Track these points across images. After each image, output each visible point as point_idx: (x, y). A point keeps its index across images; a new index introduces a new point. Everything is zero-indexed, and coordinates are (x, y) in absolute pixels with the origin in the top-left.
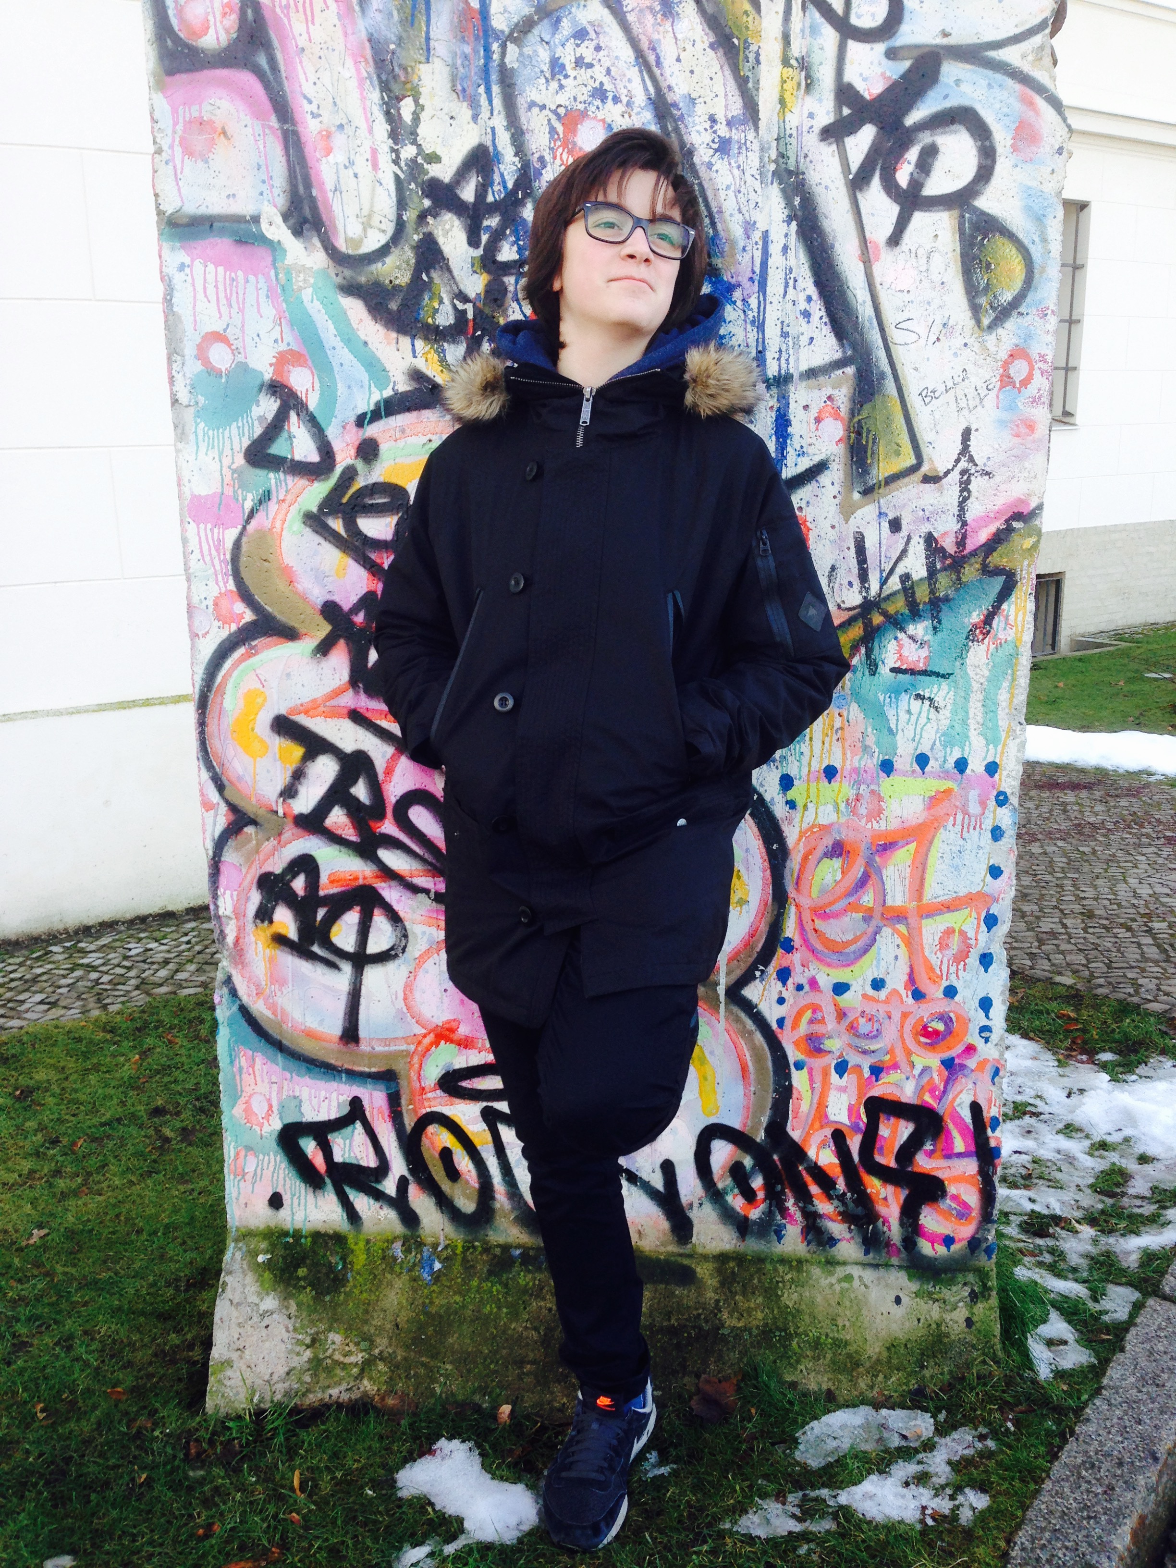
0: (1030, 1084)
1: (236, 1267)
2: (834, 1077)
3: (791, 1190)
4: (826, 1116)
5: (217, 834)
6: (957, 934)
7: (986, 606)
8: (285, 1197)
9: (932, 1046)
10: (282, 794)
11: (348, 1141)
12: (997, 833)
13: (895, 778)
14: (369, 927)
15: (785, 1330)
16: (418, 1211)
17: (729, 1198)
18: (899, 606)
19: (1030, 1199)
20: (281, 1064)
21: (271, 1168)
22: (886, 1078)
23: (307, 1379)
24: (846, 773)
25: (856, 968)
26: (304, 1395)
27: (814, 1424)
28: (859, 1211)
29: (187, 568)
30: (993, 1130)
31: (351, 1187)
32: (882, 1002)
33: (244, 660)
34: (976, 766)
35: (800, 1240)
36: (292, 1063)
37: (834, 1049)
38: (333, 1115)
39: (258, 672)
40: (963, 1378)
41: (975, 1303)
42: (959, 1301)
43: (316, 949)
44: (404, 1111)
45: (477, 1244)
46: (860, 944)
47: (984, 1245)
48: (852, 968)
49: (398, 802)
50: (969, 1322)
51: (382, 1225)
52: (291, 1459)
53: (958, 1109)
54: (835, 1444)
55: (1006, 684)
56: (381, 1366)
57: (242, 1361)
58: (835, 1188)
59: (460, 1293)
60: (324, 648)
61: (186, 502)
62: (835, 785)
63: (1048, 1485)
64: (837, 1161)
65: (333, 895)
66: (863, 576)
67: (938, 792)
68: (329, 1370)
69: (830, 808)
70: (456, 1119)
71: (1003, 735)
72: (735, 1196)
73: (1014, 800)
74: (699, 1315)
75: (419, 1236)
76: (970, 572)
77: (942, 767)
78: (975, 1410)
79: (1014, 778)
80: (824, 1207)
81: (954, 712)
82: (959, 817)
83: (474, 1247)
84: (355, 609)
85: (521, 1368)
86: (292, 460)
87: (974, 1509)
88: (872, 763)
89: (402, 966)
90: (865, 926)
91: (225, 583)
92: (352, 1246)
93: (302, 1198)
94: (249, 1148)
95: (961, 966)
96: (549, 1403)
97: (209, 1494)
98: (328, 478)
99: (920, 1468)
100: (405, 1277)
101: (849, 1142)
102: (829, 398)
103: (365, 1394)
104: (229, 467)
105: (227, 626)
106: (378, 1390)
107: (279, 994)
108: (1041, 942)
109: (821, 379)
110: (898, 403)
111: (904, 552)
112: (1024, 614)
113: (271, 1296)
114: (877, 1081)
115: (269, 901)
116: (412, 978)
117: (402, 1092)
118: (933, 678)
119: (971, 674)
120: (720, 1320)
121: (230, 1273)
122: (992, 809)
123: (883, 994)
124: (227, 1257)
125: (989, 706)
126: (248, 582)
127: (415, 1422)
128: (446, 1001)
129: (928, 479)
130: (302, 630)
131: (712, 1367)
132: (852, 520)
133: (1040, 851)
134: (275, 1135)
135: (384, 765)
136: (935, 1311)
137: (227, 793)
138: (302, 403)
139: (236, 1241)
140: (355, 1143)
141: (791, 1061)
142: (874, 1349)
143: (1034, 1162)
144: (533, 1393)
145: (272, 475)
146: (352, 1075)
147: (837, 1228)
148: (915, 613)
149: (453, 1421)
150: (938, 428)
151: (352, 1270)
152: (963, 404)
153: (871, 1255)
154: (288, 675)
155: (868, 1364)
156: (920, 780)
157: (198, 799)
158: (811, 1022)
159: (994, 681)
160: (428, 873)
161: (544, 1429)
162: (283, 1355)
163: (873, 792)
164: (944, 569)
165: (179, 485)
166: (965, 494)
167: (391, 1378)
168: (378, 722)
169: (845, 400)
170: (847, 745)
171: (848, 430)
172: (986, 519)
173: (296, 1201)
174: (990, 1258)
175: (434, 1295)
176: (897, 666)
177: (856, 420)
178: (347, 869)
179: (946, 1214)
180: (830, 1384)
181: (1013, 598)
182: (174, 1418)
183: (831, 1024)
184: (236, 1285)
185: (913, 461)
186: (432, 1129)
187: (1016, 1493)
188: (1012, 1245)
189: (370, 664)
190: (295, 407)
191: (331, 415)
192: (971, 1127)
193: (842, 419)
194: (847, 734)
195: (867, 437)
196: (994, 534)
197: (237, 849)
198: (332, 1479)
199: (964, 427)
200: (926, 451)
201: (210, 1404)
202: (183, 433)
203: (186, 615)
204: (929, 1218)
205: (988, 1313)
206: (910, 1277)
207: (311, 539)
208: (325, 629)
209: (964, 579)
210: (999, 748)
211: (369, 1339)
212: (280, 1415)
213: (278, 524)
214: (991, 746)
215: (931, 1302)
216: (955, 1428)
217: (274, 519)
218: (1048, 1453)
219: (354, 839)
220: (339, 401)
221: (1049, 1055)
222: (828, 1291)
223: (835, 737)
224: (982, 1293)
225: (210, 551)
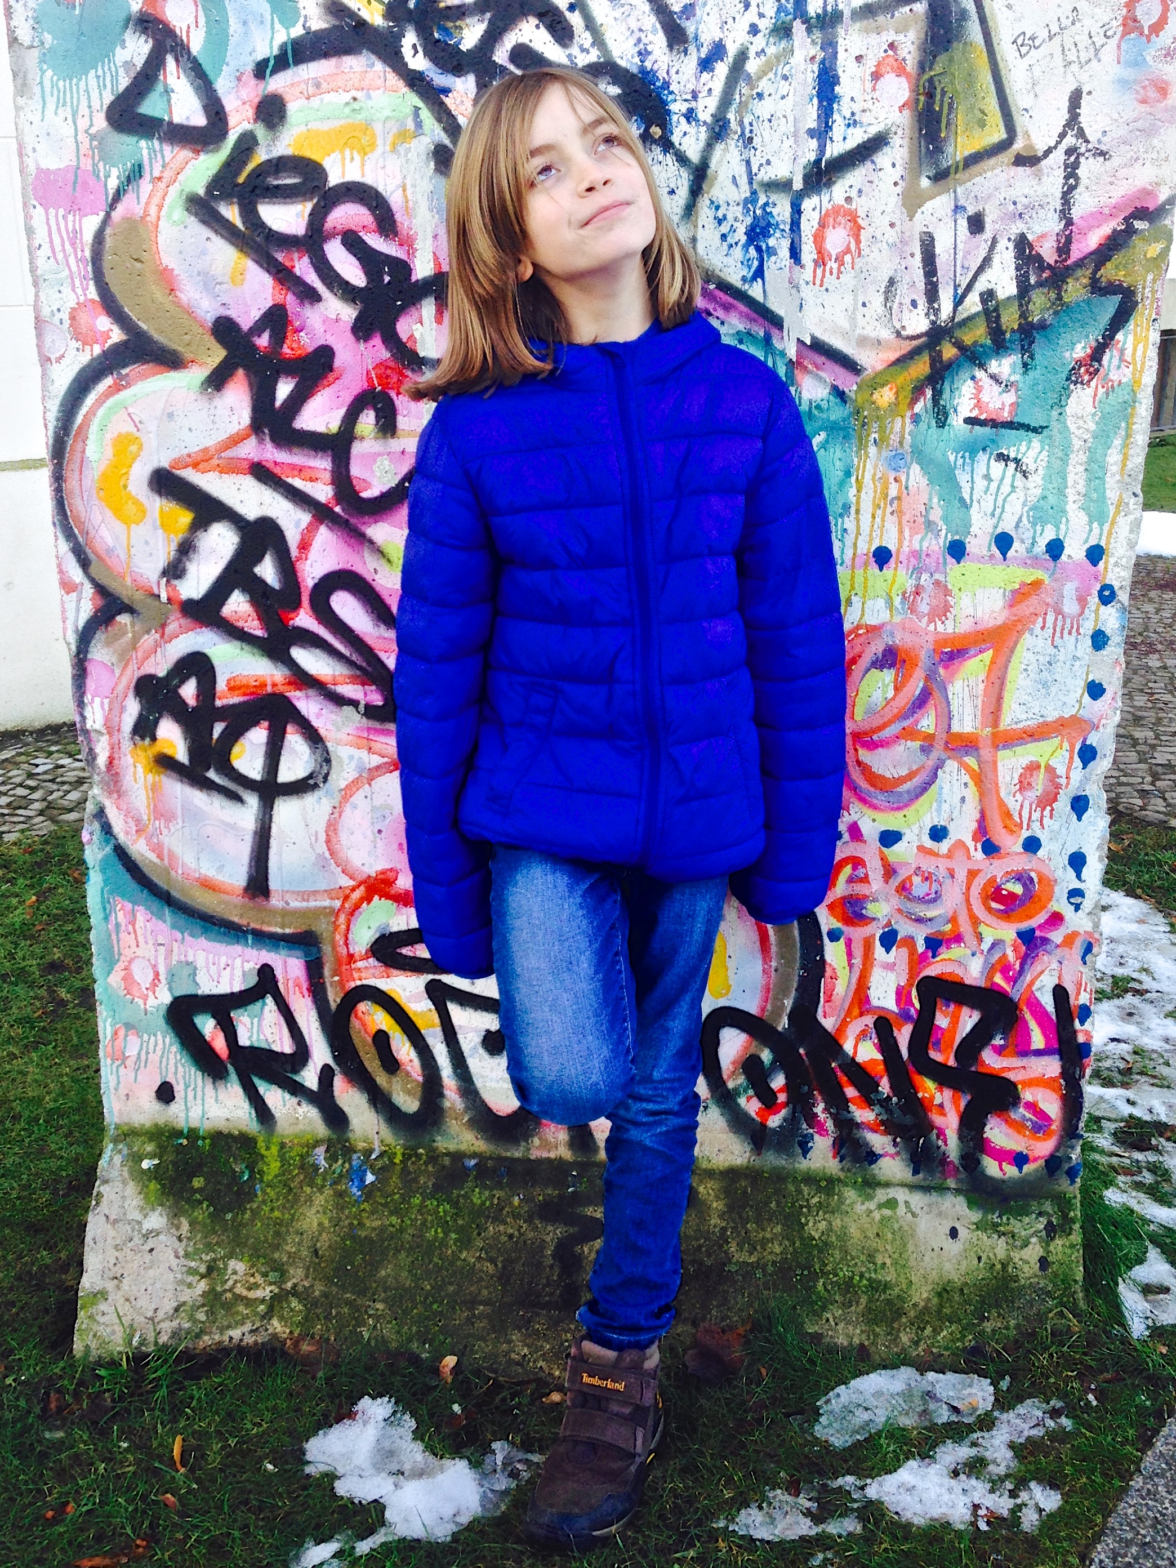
0: (1134, 953)
1: (114, 1173)
2: (879, 951)
3: (821, 1093)
4: (867, 1000)
5: (81, 624)
6: (1043, 770)
7: (1094, 336)
8: (176, 1088)
9: (1006, 915)
10: (164, 573)
11: (256, 1020)
12: (1099, 640)
13: (967, 565)
14: (281, 747)
15: (808, 1268)
16: (346, 1109)
17: (742, 1101)
18: (978, 334)
19: (1128, 1101)
20: (168, 919)
21: (159, 1053)
22: (945, 954)
23: (201, 1316)
24: (902, 558)
25: (910, 812)
26: (198, 1336)
27: (841, 1389)
28: (908, 1120)
29: (33, 269)
30: (1082, 1023)
31: (261, 1078)
32: (943, 856)
33: (112, 394)
34: (1075, 551)
35: (831, 1155)
36: (182, 919)
37: (879, 915)
38: (237, 988)
39: (130, 410)
40: (1034, 1334)
41: (1053, 1239)
42: (1032, 1236)
43: (212, 775)
44: (328, 985)
45: (421, 1151)
46: (917, 781)
47: (1066, 1166)
48: (905, 812)
49: (316, 586)
50: (1044, 1263)
51: (301, 1127)
52: (175, 1421)
53: (1038, 994)
54: (866, 1416)
55: (1117, 442)
56: (295, 1303)
57: (120, 1293)
58: (877, 1091)
59: (394, 1212)
60: (217, 380)
61: (30, 179)
62: (888, 572)
63: (1138, 1482)
64: (879, 1057)
65: (233, 706)
66: (932, 293)
67: (1023, 584)
68: (228, 1306)
69: (881, 603)
70: (393, 995)
71: (1112, 510)
72: (749, 1099)
73: (1123, 597)
74: (700, 1246)
75: (348, 1140)
76: (1075, 289)
77: (1029, 551)
78: (1048, 1378)
79: (1124, 568)
80: (863, 1115)
81: (1048, 478)
82: (1050, 618)
83: (419, 1156)
84: (257, 328)
85: (472, 1309)
86: (170, 123)
87: (1041, 1510)
88: (936, 545)
89: (324, 800)
90: (924, 758)
91: (85, 289)
92: (263, 1152)
93: (199, 1089)
94: (129, 1026)
95: (1047, 813)
96: (507, 1354)
97: (66, 1463)
98: (217, 150)
99: (973, 1452)
100: (328, 1191)
101: (896, 1033)
102: (892, 46)
103: (275, 1336)
104: (86, 132)
105: (88, 348)
106: (291, 1332)
107: (165, 831)
108: (1155, 777)
109: (881, 19)
110: (985, 55)
111: (987, 262)
112: (1146, 347)
113: (157, 1213)
114: (934, 957)
115: (150, 712)
116: (336, 815)
117: (325, 959)
118: (1022, 432)
119: (1072, 428)
120: (726, 1253)
121: (106, 1182)
122: (1093, 608)
123: (944, 847)
124: (103, 1163)
125: (1095, 472)
126: (115, 289)
127: (334, 1376)
128: (380, 844)
129: (1022, 161)
130: (189, 356)
131: (714, 1312)
132: (918, 215)
133: (1159, 664)
134: (163, 1011)
135: (298, 537)
136: (1000, 1248)
137: (93, 569)
138: (182, 44)
139: (116, 1141)
140: (265, 1023)
141: (824, 930)
142: (921, 1294)
143: (1135, 1053)
144: (485, 1341)
145: (143, 143)
146: (262, 938)
147: (878, 1141)
148: (999, 344)
149: (382, 1375)
150: (1037, 88)
151: (261, 1181)
152: (1072, 56)
153: (921, 1176)
154: (171, 416)
155: (912, 1314)
156: (1000, 568)
157: (55, 578)
158: (850, 880)
159: (1103, 436)
160: (354, 680)
161: (497, 1386)
162: (171, 1287)
163: (937, 583)
164: (1040, 284)
165: (21, 155)
166: (1072, 181)
167: (306, 1318)
168: (290, 480)
169: (912, 48)
170: (905, 519)
171: (915, 90)
172: (1098, 217)
173: (191, 1094)
174: (1073, 1182)
175: (364, 1215)
176: (973, 415)
177: (926, 77)
178: (252, 673)
179: (1018, 1126)
180: (864, 1337)
181: (1131, 325)
182: (32, 1362)
183: (876, 883)
184: (113, 1196)
185: (1000, 134)
186: (363, 1007)
187: (1096, 1491)
188: (1104, 1160)
189: (278, 403)
190: (173, 50)
191: (221, 61)
192: (1054, 1017)
193: (908, 76)
194: (905, 506)
195: (942, 101)
196: (1109, 238)
197: (108, 644)
198: (223, 1448)
199: (1073, 88)
200: (1021, 122)
201: (78, 1347)
202: (24, 84)
203: (33, 332)
204: (996, 1130)
205: (1068, 1251)
206: (971, 1204)
207: (198, 231)
208: (218, 354)
209: (1066, 299)
210: (1106, 527)
211: (280, 1269)
212: (165, 1361)
213: (153, 211)
214: (1095, 525)
215: (995, 1236)
216: (1020, 1400)
217: (147, 203)
218: (1139, 1437)
219: (259, 633)
220: (232, 41)
221: (1159, 918)
222: (864, 1219)
223: (889, 510)
224: (1061, 1226)
225: (63, 245)
